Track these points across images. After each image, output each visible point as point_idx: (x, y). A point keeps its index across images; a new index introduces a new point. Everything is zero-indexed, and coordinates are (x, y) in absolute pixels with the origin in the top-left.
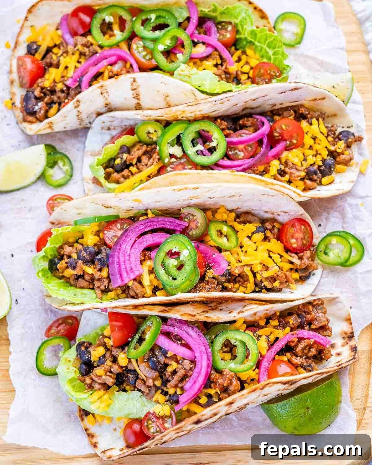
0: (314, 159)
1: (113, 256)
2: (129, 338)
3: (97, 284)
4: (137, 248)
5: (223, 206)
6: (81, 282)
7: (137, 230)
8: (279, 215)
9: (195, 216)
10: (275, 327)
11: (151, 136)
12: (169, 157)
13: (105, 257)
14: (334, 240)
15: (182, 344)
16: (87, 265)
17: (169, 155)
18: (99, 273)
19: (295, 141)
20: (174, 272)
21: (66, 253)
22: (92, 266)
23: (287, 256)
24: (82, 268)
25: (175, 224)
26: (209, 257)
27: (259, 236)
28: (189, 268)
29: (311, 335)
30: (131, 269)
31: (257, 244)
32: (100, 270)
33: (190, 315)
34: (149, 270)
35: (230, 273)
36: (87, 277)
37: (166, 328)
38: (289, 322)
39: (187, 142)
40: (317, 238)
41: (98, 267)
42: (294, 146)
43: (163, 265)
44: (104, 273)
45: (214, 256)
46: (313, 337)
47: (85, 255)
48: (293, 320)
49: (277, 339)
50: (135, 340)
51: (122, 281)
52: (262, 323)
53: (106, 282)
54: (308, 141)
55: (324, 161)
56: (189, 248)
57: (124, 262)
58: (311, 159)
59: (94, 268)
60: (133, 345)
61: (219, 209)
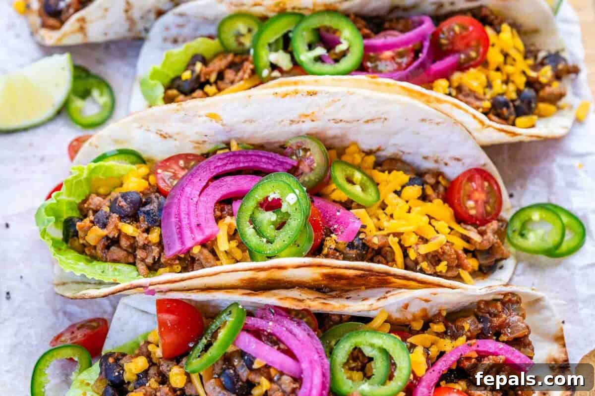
0: (504, 87)
1: (169, 207)
2: (189, 342)
3: (140, 254)
4: (210, 195)
5: (355, 143)
6: (115, 251)
7: (213, 167)
8: (446, 164)
9: (309, 150)
10: (438, 334)
11: (242, 40)
12: (270, 69)
13: (156, 209)
14: (536, 216)
15: (279, 349)
16: (125, 222)
17: (268, 64)
18: (145, 235)
19: (473, 54)
20: (270, 231)
21: (92, 207)
22: (135, 224)
23: (458, 228)
24: (116, 227)
25: (276, 162)
26: (330, 217)
27: (414, 191)
28: (296, 222)
29: (501, 349)
30: (198, 225)
31: (409, 203)
32: (147, 231)
33: (295, 299)
34: (228, 234)
35: (364, 244)
36: (124, 243)
37: (252, 321)
38: (463, 328)
39: (300, 45)
40: (508, 210)
41: (144, 225)
42: (472, 63)
43: (252, 221)
44: (154, 236)
45: (338, 214)
46: (502, 351)
47: (123, 203)
48: (468, 324)
49: (442, 354)
50: (201, 346)
51: (183, 243)
52: (417, 326)
53: (156, 250)
54: (494, 56)
55: (519, 92)
56: (297, 191)
57: (188, 214)
58: (499, 87)
59: (137, 227)
60: (196, 352)
61: (348, 147)
